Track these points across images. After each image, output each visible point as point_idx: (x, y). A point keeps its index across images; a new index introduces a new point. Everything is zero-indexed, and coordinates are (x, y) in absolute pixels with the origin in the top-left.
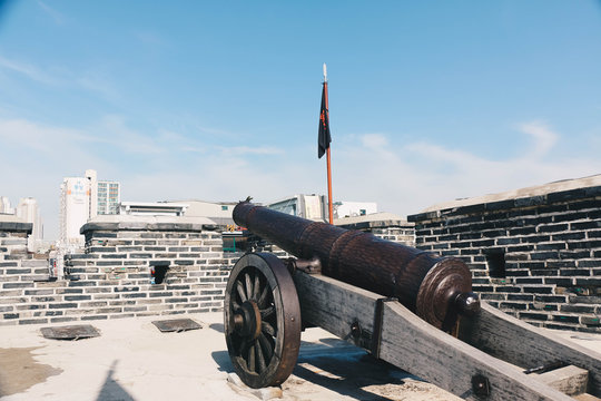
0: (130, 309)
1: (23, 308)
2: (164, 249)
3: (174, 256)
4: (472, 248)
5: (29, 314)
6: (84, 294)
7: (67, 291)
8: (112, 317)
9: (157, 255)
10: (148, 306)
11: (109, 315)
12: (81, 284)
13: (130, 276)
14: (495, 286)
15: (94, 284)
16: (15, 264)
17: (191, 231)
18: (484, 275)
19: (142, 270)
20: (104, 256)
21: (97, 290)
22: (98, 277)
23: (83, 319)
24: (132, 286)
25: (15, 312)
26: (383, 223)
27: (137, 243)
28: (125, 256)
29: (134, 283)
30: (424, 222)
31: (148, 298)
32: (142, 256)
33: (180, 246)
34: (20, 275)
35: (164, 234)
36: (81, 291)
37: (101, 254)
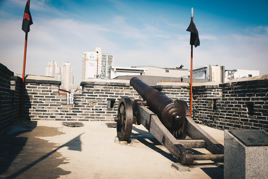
0: (98, 118)
1: (57, 114)
2: (113, 94)
3: (117, 97)
4: (242, 101)
5: (59, 117)
6: (80, 110)
7: (73, 109)
8: (91, 120)
9: (110, 96)
10: (106, 117)
11: (89, 119)
12: (79, 106)
13: (98, 104)
14: (249, 119)
15: (84, 106)
16: (54, 97)
17: (125, 86)
18: (246, 113)
19: (104, 102)
20: (88, 95)
21: (85, 109)
22: (85, 104)
23: (79, 120)
24: (99, 108)
25: (54, 115)
26: (213, 86)
27: (102, 90)
28: (97, 96)
29: (100, 107)
30: (226, 88)
31: (106, 113)
32: (104, 96)
33: (120, 92)
34: (56, 101)
35: (113, 87)
36: (79, 109)
37: (87, 94)
